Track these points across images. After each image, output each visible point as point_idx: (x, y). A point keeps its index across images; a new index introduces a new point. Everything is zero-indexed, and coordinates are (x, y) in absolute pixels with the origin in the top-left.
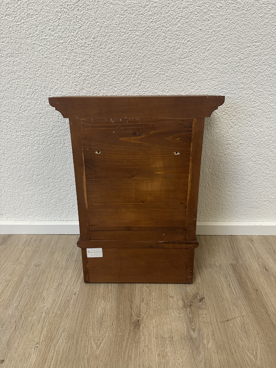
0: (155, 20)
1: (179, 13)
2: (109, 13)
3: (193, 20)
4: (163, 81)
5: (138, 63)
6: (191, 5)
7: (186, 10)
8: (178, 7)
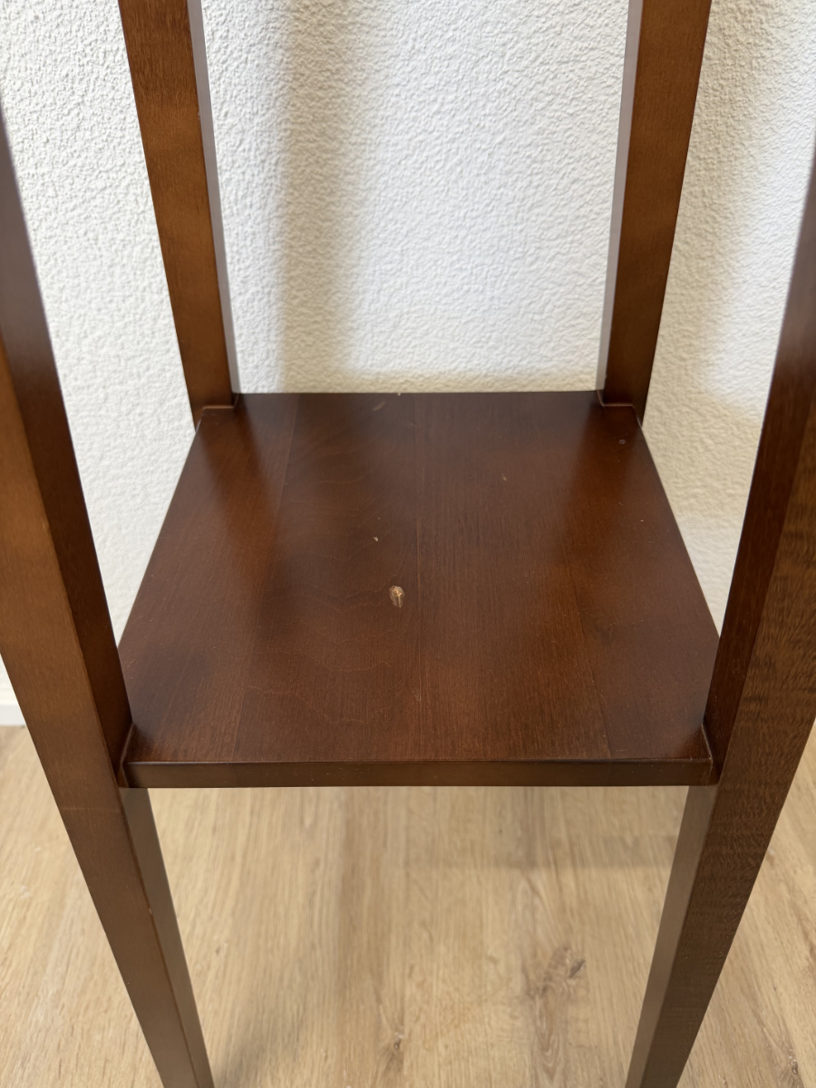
0: (450, 106)
1: (544, 81)
2: (271, 80)
3: (594, 106)
4: (477, 315)
5: (385, 256)
6: (592, 49)
7: (571, 71)
8: (540, 60)
